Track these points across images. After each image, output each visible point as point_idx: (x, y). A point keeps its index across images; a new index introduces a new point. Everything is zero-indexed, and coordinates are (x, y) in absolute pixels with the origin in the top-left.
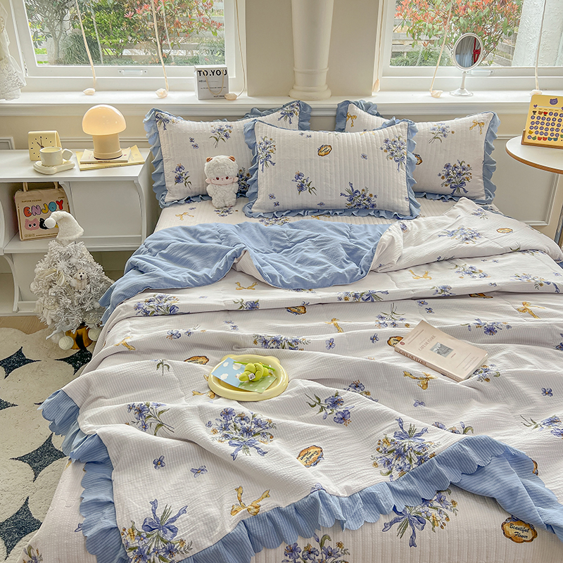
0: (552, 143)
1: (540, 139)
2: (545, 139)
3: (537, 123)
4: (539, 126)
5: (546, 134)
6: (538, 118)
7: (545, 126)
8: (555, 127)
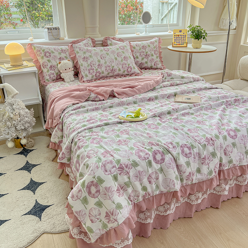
0: (182, 45)
1: (178, 45)
2: (180, 45)
3: (176, 39)
4: (177, 40)
5: (180, 43)
6: (177, 37)
7: (179, 40)
8: (182, 40)
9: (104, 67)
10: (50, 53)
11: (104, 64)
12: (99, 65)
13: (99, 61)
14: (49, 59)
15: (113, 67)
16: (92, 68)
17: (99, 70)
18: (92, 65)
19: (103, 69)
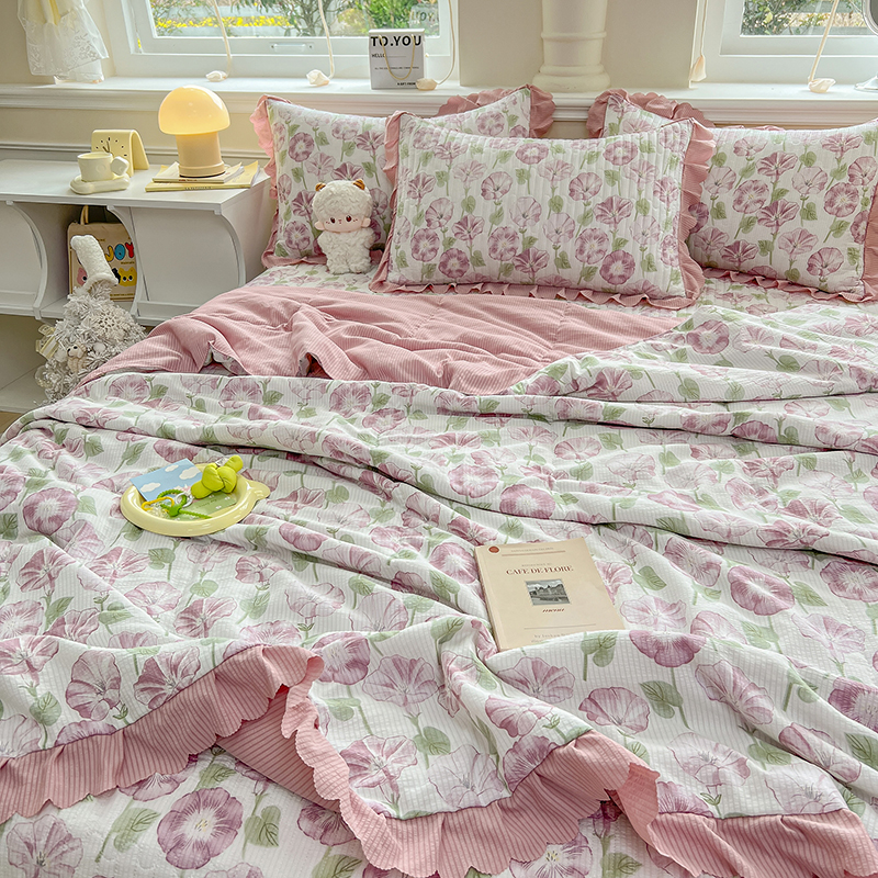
9: (485, 234)
10: (310, 144)
11: (488, 224)
12: (463, 223)
13: (469, 205)
14: (298, 165)
15: (532, 240)
16: (431, 232)
17: (460, 245)
18: (434, 218)
19: (481, 244)
